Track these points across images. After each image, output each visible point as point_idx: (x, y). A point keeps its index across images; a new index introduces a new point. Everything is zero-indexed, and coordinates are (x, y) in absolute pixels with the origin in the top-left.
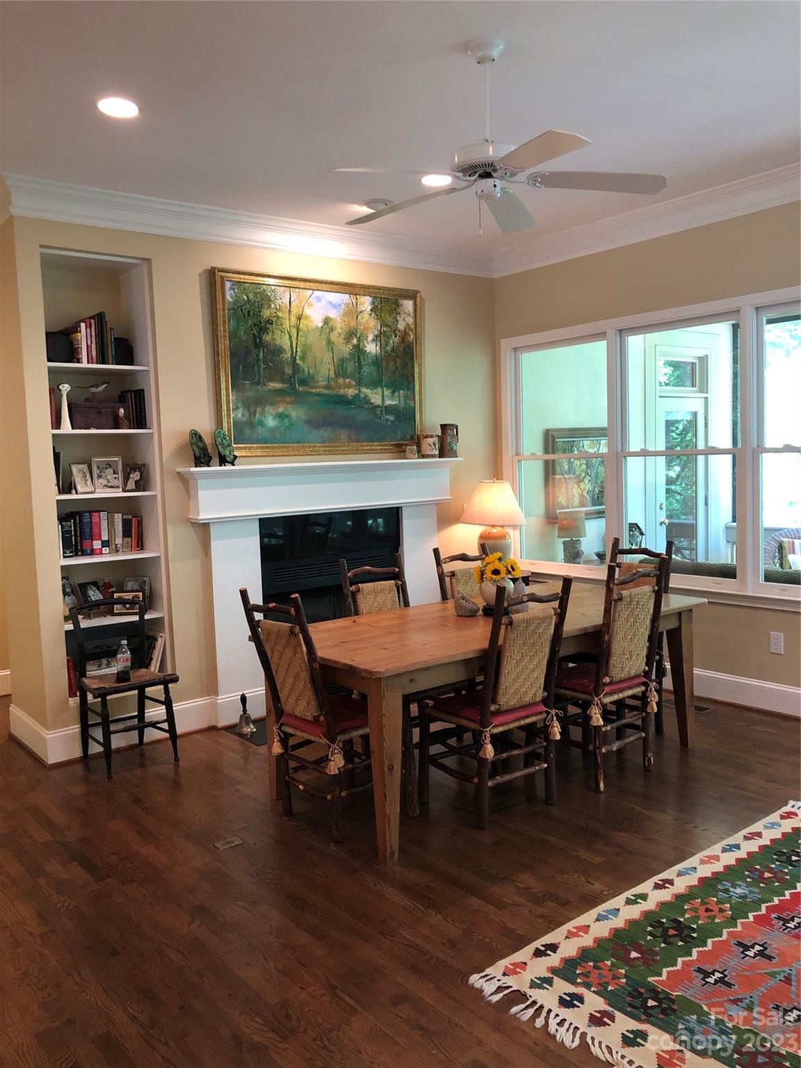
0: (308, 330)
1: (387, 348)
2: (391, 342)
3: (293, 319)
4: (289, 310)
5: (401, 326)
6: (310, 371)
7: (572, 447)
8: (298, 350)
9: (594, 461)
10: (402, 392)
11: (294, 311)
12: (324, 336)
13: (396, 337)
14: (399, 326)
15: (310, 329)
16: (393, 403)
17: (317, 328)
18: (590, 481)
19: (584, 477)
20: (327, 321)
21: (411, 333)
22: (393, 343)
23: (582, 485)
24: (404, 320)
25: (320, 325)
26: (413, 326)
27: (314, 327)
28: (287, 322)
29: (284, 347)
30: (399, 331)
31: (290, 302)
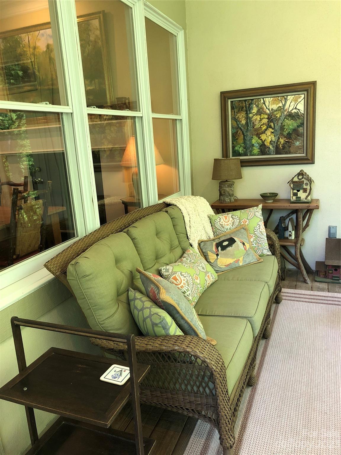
0: (39, 54)
1: (85, 54)
2: (87, 50)
3: (31, 50)
4: (29, 46)
5: (92, 38)
6: (43, 77)
7: (250, 105)
8: (36, 66)
9: (278, 116)
10: (96, 80)
11: (32, 45)
12: (48, 56)
13: (89, 46)
14: (91, 38)
15: (40, 54)
16: (92, 88)
17: (44, 52)
18: (273, 133)
19: (266, 130)
20: (48, 46)
21: (99, 41)
22: (88, 50)
23: (263, 137)
24: (94, 33)
25: (45, 50)
26: (100, 36)
27: (42, 52)
28: (28, 53)
29: (29, 66)
30: (91, 41)
31: (29, 41)
